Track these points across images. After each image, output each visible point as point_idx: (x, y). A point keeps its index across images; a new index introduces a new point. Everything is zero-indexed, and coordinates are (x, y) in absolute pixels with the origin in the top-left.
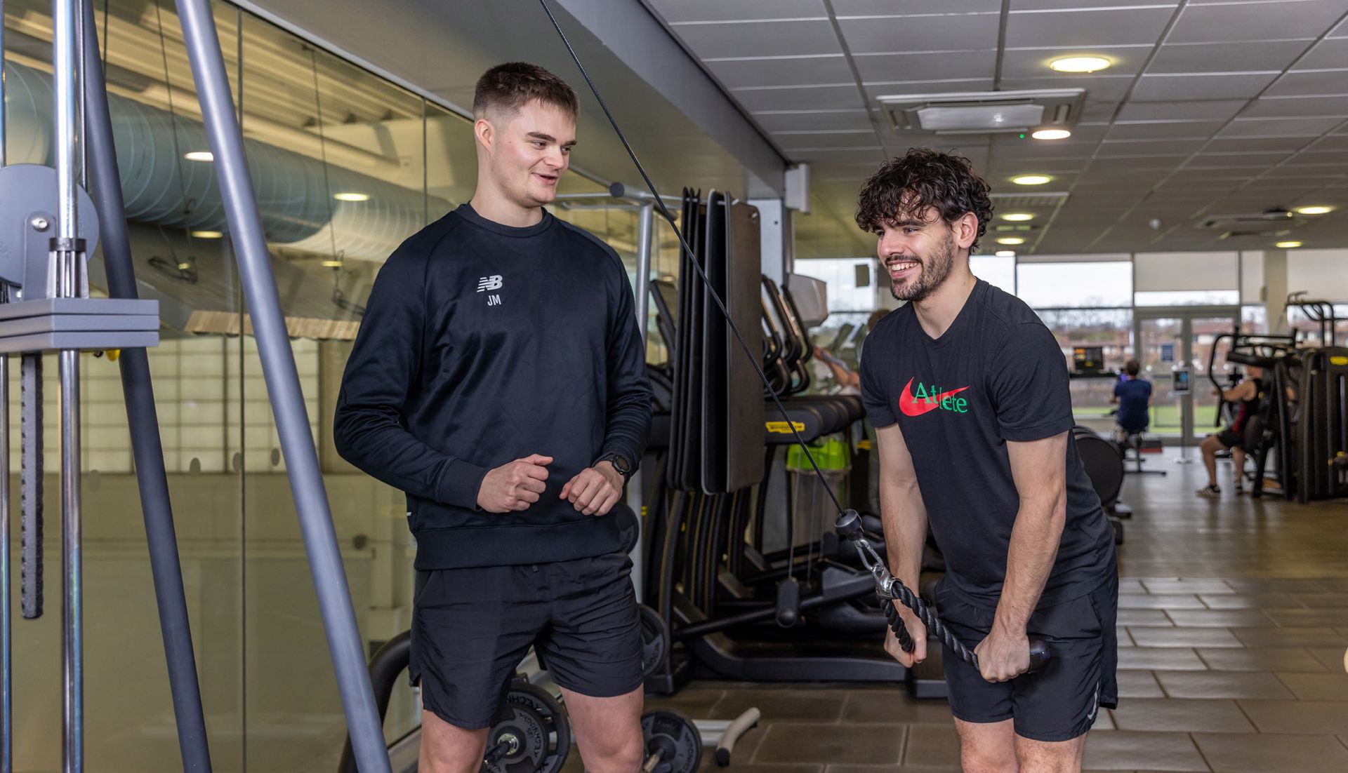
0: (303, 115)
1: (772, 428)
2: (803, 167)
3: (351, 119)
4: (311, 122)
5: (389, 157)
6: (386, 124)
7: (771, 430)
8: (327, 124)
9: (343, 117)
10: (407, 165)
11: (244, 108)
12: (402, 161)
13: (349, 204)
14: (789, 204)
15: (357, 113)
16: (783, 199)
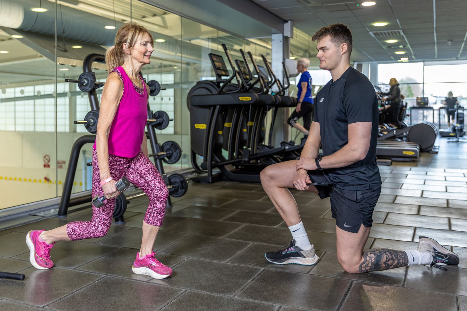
0: (141, 15)
1: (241, 99)
2: (289, 22)
3: (155, 15)
4: (144, 17)
5: (165, 26)
6: (164, 16)
7: (241, 100)
8: (148, 17)
9: (153, 15)
10: (170, 28)
11: (132, 16)
12: (169, 27)
13: (159, 43)
14: (285, 34)
15: (157, 14)
16: (283, 33)
